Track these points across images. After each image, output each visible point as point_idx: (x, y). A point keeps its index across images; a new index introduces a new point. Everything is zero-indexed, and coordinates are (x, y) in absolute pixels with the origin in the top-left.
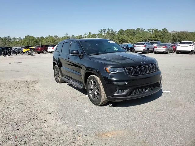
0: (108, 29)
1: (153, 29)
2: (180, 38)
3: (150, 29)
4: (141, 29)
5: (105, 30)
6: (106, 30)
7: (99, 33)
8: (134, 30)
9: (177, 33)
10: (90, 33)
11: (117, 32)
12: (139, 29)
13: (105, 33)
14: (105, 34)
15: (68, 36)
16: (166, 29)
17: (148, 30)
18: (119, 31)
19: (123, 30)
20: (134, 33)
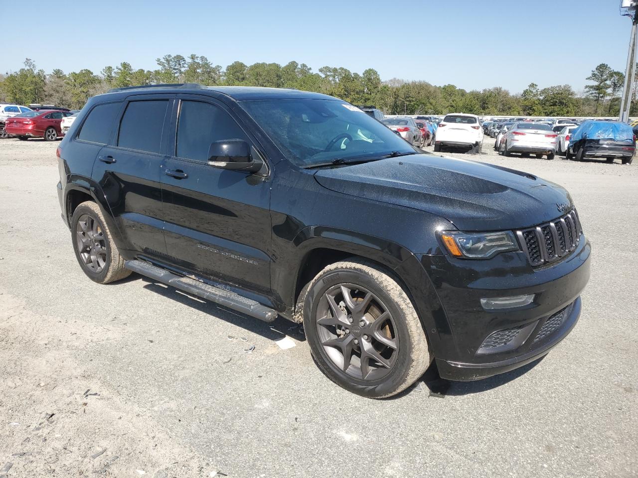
0: (193, 57)
1: (335, 70)
2: (412, 103)
3: (327, 69)
4: (299, 66)
5: (179, 59)
6: (183, 59)
7: (159, 68)
8: (277, 66)
9: (403, 87)
10: (125, 65)
11: (224, 69)
12: (293, 65)
13: (183, 70)
14: (181, 73)
15: (36, 72)
16: (375, 73)
17: (321, 70)
18: (229, 68)
19: (242, 65)
20: (279, 77)
